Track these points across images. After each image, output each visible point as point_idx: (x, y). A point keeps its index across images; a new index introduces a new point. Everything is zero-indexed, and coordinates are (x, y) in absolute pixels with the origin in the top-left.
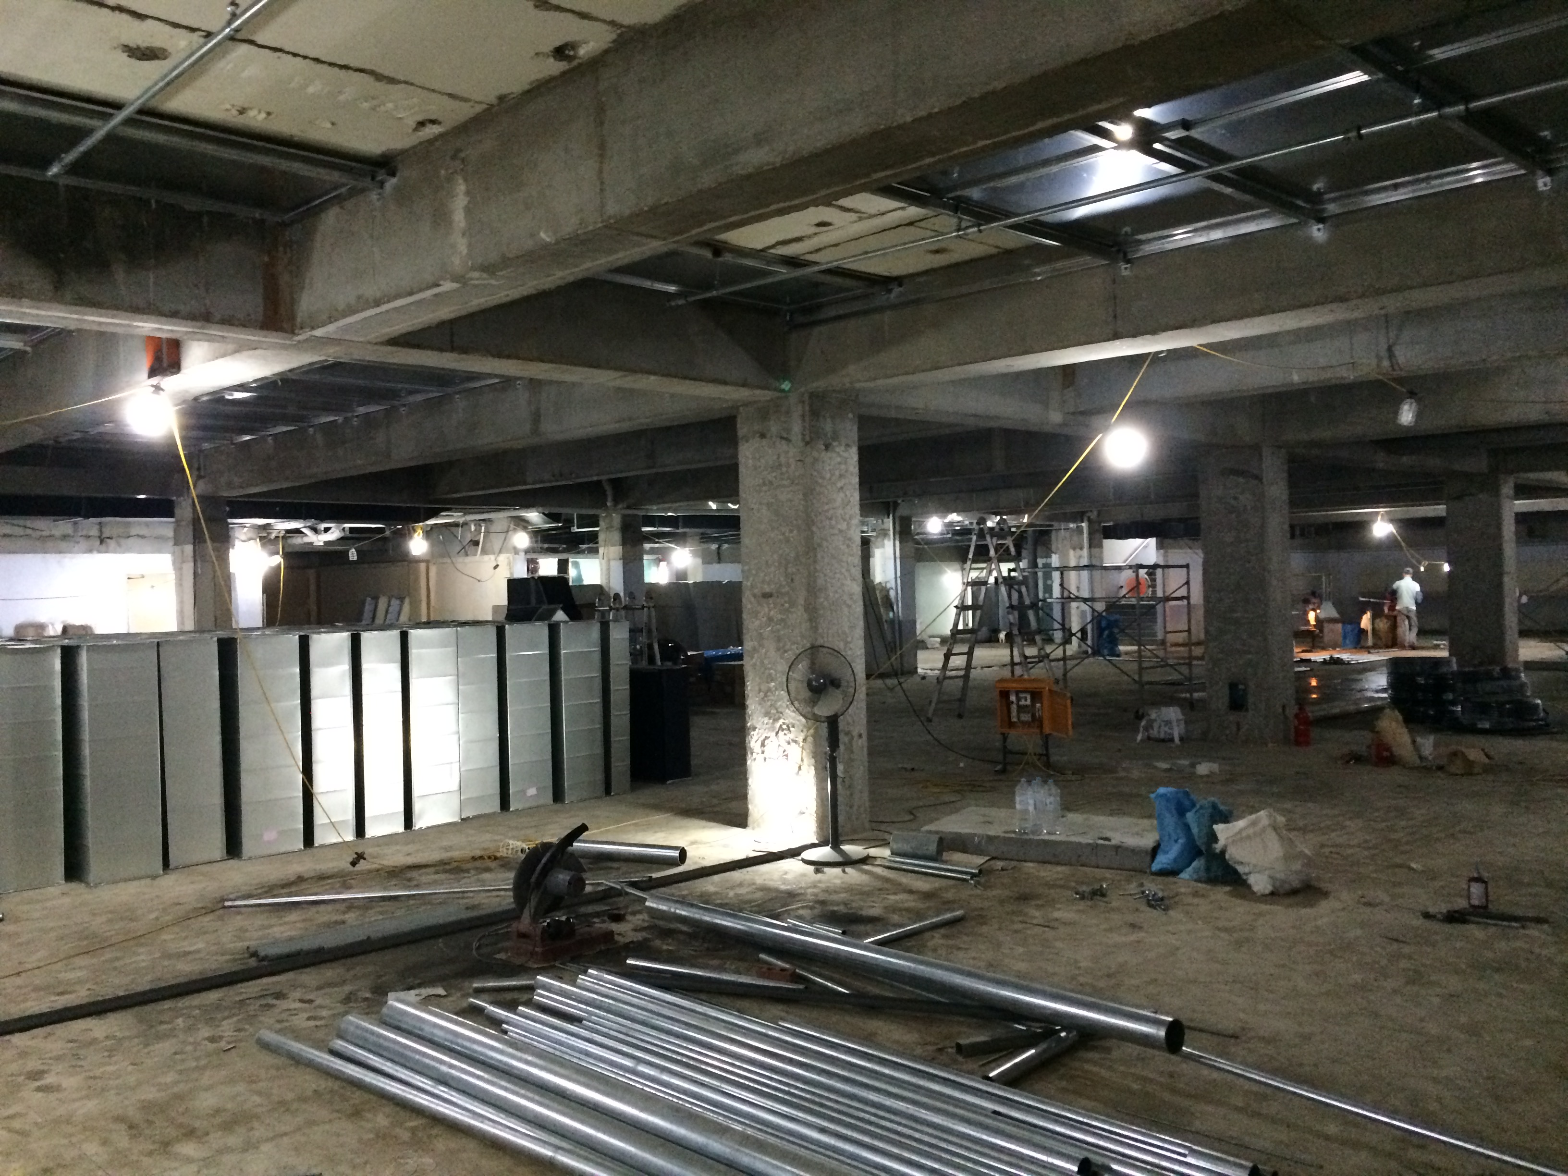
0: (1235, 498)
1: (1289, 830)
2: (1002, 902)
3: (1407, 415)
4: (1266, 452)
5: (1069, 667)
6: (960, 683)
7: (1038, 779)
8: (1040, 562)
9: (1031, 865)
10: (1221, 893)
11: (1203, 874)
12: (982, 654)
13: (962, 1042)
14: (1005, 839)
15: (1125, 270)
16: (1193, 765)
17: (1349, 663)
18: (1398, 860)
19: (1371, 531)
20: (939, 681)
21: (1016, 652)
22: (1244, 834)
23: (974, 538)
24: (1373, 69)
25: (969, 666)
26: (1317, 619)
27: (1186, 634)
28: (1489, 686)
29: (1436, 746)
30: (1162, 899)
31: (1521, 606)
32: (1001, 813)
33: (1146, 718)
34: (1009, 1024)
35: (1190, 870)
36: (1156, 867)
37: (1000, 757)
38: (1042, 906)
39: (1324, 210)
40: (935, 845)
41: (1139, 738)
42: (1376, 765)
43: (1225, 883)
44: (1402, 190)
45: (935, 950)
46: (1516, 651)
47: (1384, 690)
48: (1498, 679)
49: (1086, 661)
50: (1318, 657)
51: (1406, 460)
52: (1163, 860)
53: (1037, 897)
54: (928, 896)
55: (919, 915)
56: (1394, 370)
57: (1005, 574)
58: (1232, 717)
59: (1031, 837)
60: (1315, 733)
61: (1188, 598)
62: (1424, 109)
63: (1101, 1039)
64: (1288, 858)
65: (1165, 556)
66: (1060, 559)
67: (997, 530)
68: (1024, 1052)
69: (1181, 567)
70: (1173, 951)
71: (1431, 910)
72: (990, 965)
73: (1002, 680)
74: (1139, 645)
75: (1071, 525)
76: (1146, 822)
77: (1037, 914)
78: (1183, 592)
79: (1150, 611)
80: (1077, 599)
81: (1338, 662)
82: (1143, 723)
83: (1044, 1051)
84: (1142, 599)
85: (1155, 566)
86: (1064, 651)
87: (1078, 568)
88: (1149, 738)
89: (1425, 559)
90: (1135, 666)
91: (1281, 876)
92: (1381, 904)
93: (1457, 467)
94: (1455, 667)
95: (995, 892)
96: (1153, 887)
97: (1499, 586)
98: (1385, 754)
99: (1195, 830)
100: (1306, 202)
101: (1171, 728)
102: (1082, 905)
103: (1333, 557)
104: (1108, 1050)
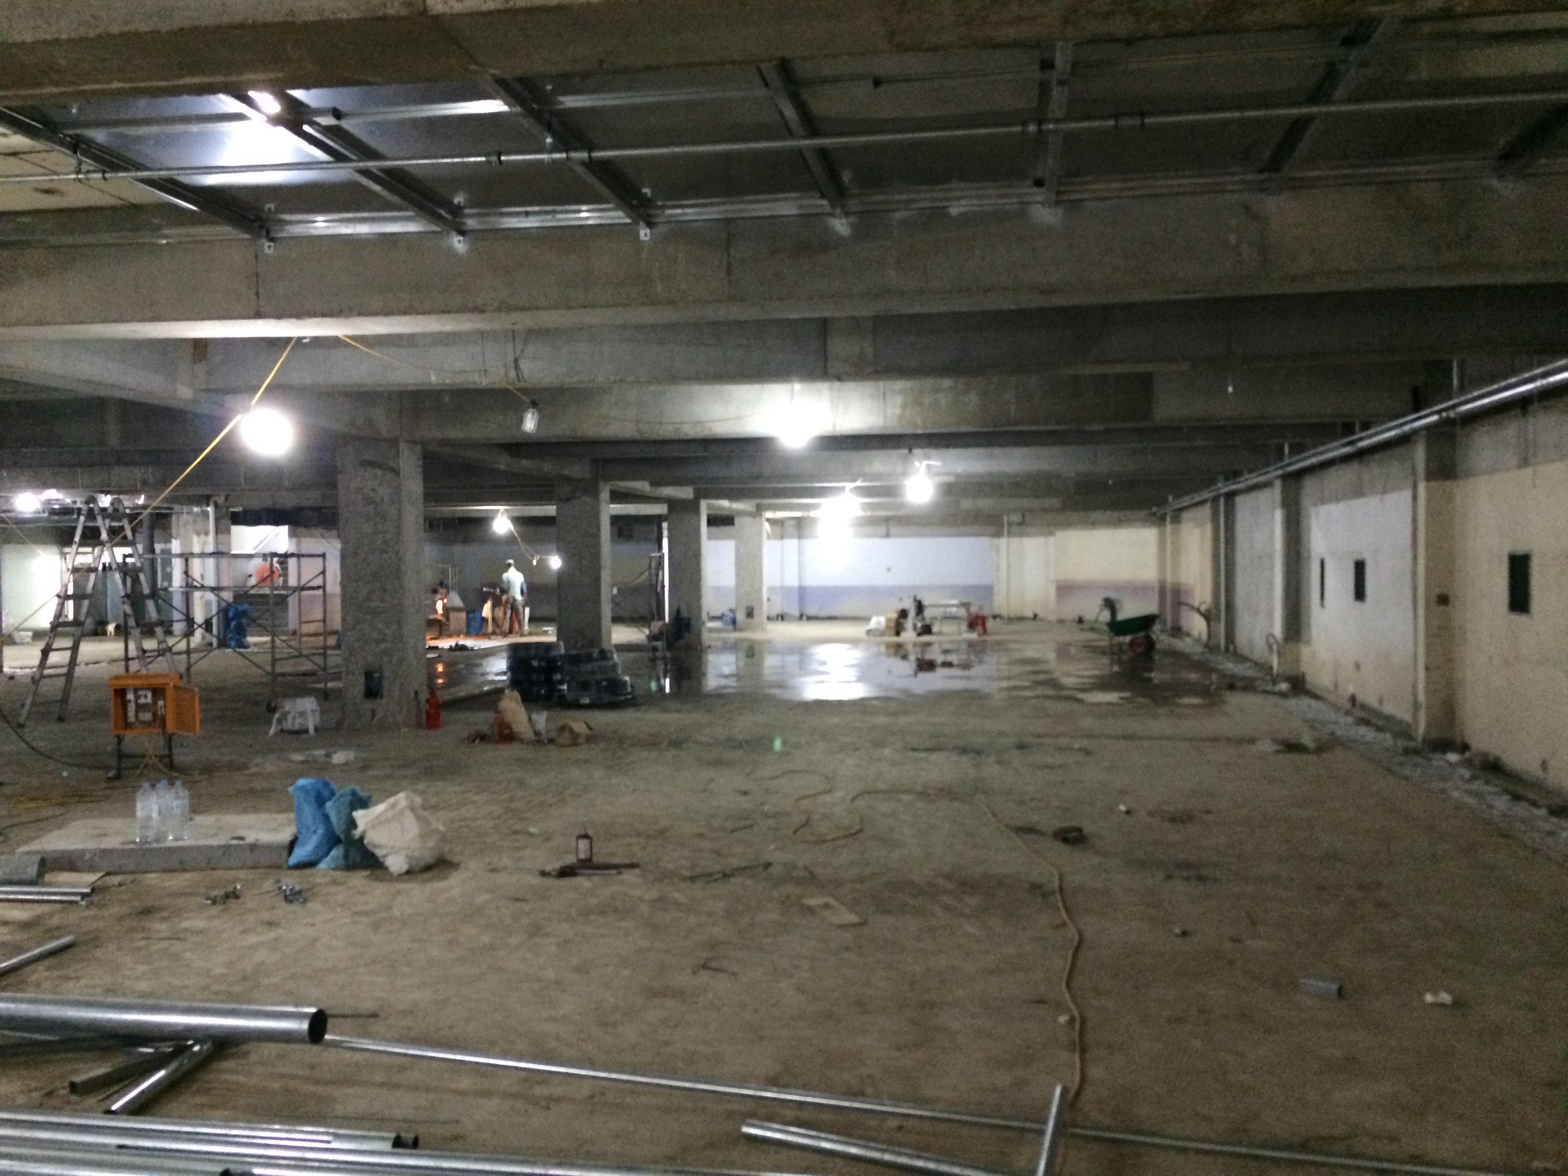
0: (373, 490)
1: (425, 809)
2: (120, 919)
3: (530, 423)
4: (403, 447)
5: (193, 661)
6: (61, 681)
7: (164, 783)
8: (158, 547)
9: (152, 875)
10: (359, 879)
11: (341, 862)
12: (89, 649)
13: (78, 1079)
14: (124, 850)
15: (268, 248)
16: (328, 755)
17: (472, 649)
18: (518, 827)
19: (490, 526)
20: (35, 680)
21: (132, 646)
22: (383, 818)
23: (82, 518)
24: (513, 102)
25: (73, 663)
26: (446, 609)
27: (322, 623)
28: (589, 667)
29: (547, 720)
30: (300, 892)
31: (614, 596)
32: (115, 824)
33: (281, 710)
34: (133, 1050)
35: (328, 860)
36: (293, 860)
37: (113, 762)
38: (169, 917)
39: (463, 224)
40: (36, 867)
41: (272, 731)
42: (498, 742)
43: (365, 868)
44: (531, 218)
45: (38, 985)
46: (609, 635)
47: (504, 673)
48: (596, 660)
49: (212, 654)
50: (445, 644)
51: (526, 464)
52: (300, 854)
53: (160, 909)
54: (26, 925)
55: (18, 949)
56: (519, 380)
57: (120, 560)
58: (368, 705)
59: (155, 845)
60: (444, 715)
61: (323, 587)
62: (554, 149)
63: (237, 1045)
64: (423, 836)
65: (299, 544)
66: (183, 545)
67: (110, 511)
68: (151, 1075)
69: (318, 556)
70: (314, 941)
71: (548, 868)
72: (109, 991)
73: (117, 678)
74: (273, 635)
75: (196, 509)
76: (282, 818)
77: (164, 926)
78: (318, 582)
79: (282, 601)
80: (203, 587)
81: (463, 648)
82: (277, 716)
83: (175, 1071)
84: (276, 589)
85: (286, 556)
86: (188, 644)
87: (203, 555)
88: (282, 731)
89: (538, 553)
90: (269, 658)
91: (417, 854)
92: (505, 868)
93: (566, 472)
94: (563, 651)
95: (114, 910)
96: (290, 881)
97: (598, 579)
98: (507, 731)
99: (334, 819)
100: (449, 212)
101: (306, 719)
102: (215, 910)
103: (458, 549)
104: (246, 1054)
